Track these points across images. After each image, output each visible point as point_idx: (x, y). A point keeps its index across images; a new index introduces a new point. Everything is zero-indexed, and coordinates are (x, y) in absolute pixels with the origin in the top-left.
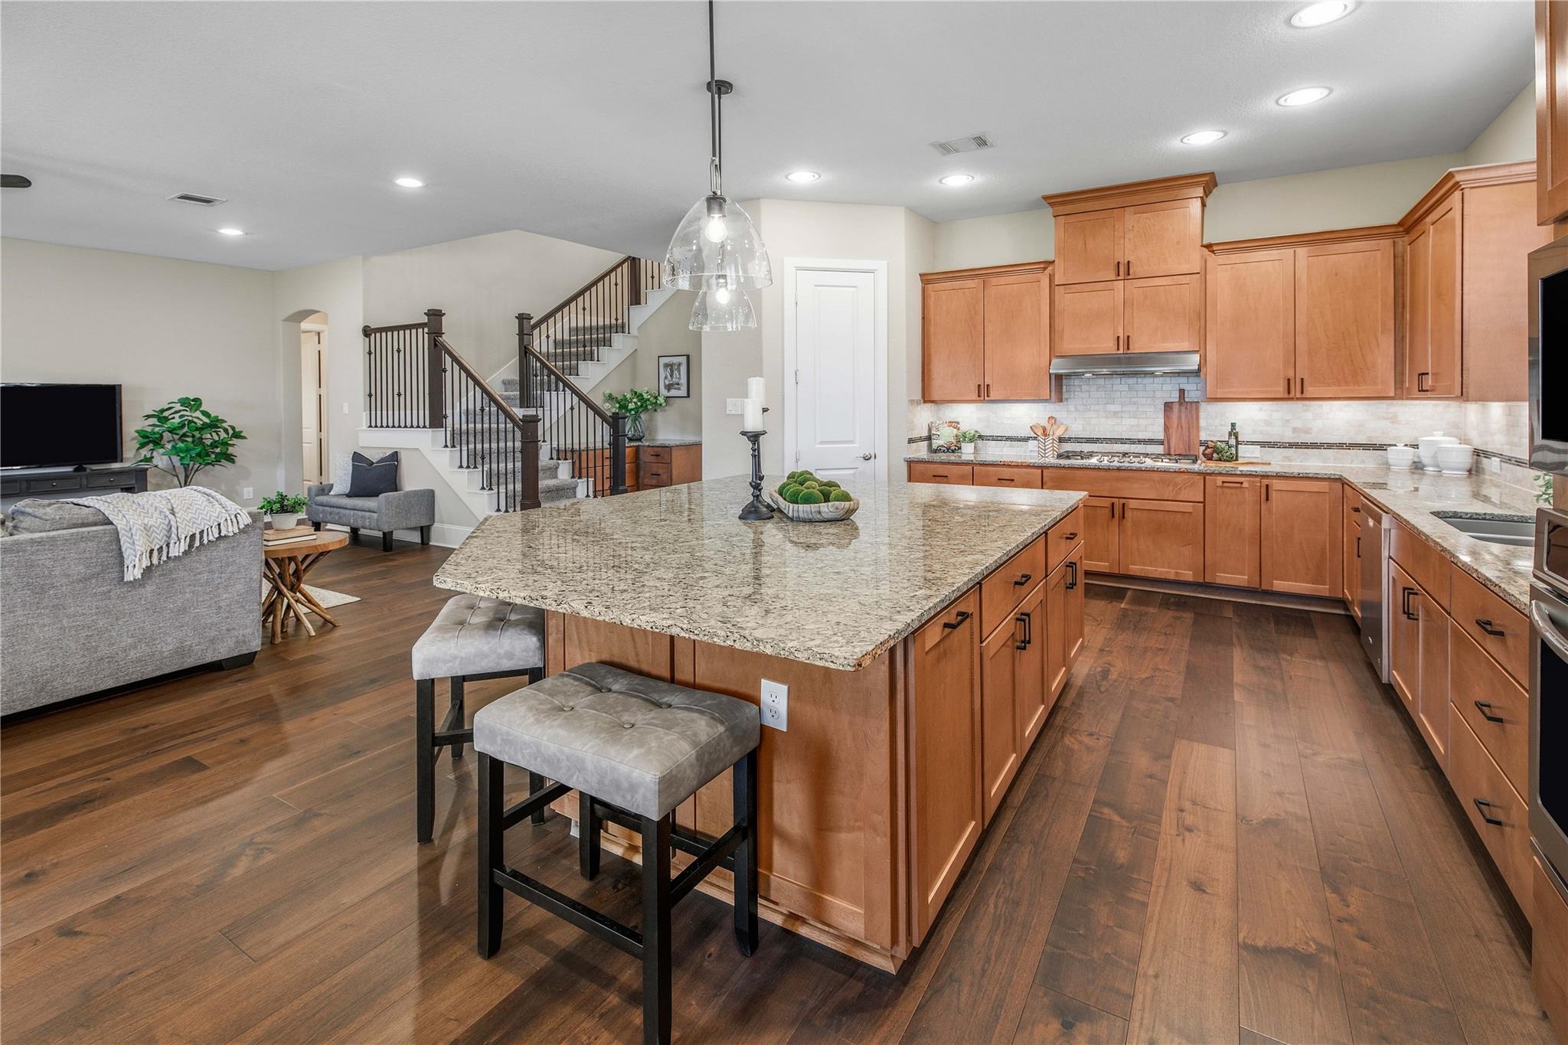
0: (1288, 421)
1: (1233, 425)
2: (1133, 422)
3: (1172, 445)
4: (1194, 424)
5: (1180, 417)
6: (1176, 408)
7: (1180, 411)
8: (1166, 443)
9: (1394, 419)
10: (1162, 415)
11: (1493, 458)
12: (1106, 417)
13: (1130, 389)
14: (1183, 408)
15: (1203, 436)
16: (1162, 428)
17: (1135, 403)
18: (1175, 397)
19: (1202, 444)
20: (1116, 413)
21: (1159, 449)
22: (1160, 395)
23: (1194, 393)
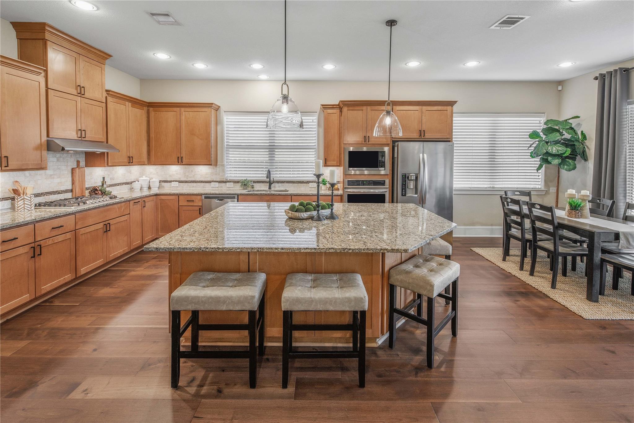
1: (104, 178)
2: (59, 180)
4: (83, 181)
5: (78, 175)
7: (78, 172)
8: (74, 190)
9: (130, 172)
10: (70, 175)
11: (172, 182)
12: (46, 178)
14: (79, 170)
15: (87, 186)
16: (70, 183)
17: (59, 169)
18: (75, 165)
19: (87, 189)
20: (51, 175)
21: (70, 195)
22: (69, 164)
23: (83, 163)
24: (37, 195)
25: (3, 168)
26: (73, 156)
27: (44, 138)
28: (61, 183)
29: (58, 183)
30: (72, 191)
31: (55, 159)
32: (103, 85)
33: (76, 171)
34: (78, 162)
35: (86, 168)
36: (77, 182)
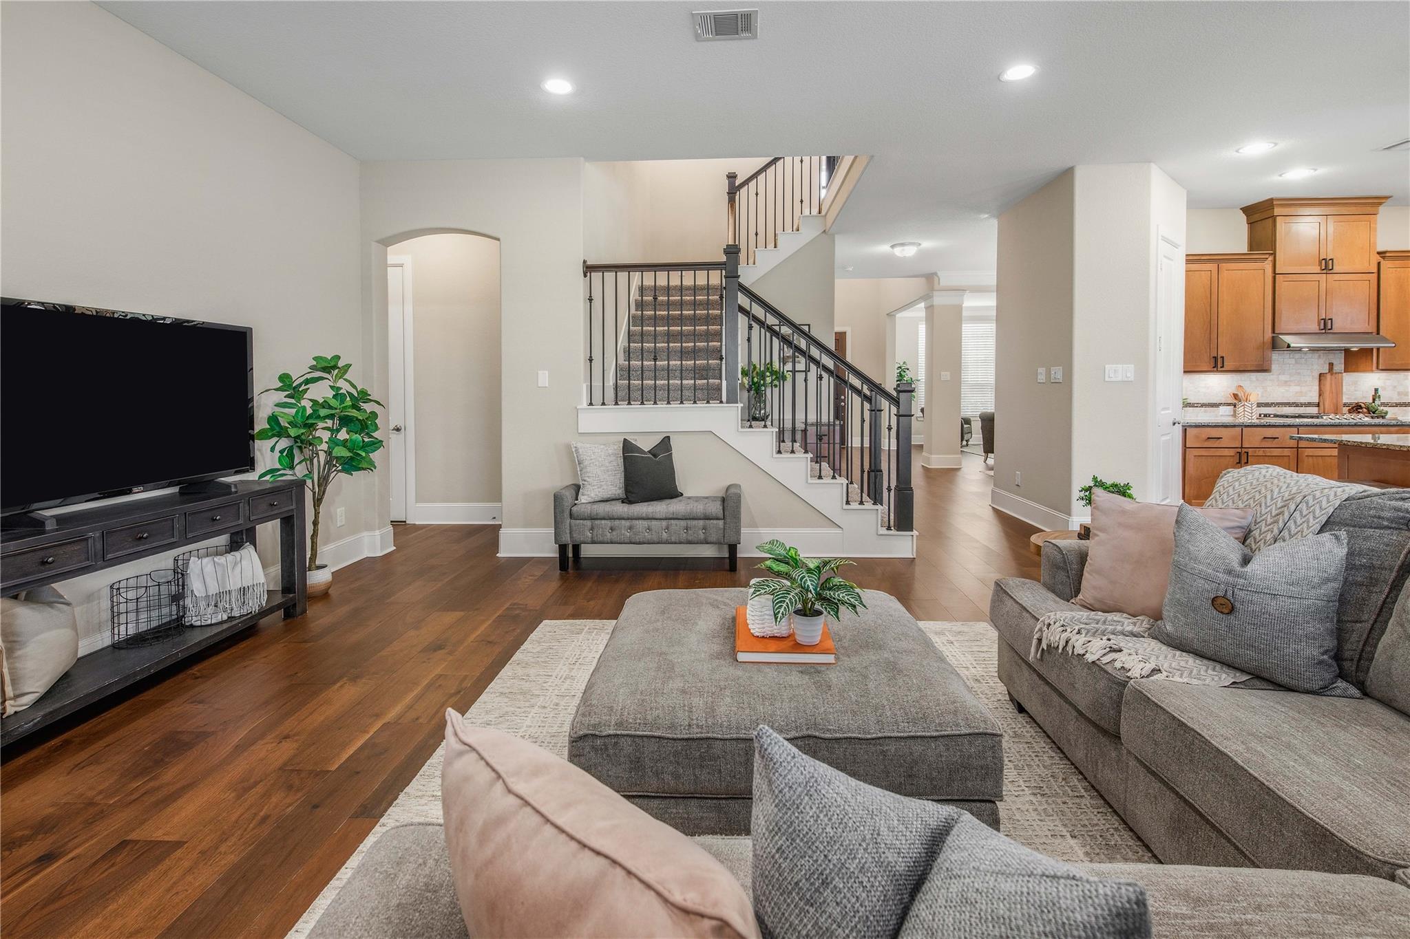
0: (1395, 387)
1: (1376, 390)
2: (1298, 389)
3: (1326, 406)
4: (1338, 392)
5: (1331, 384)
6: (1329, 376)
7: (1331, 380)
8: (1321, 404)
10: (1316, 383)
12: (1278, 385)
13: (1296, 363)
14: (1333, 377)
15: (1345, 400)
16: (1316, 393)
17: (1299, 374)
18: (1326, 369)
19: (1345, 405)
20: (1286, 382)
21: (1314, 410)
22: (1315, 367)
23: (1339, 366)
24: (1259, 405)
25: (1219, 369)
26: (1322, 357)
27: (1269, 334)
28: (1301, 392)
29: (1297, 393)
30: (1318, 405)
31: (1293, 361)
32: (1371, 244)
33: (1326, 378)
34: (1331, 365)
35: (1344, 374)
36: (1328, 393)
